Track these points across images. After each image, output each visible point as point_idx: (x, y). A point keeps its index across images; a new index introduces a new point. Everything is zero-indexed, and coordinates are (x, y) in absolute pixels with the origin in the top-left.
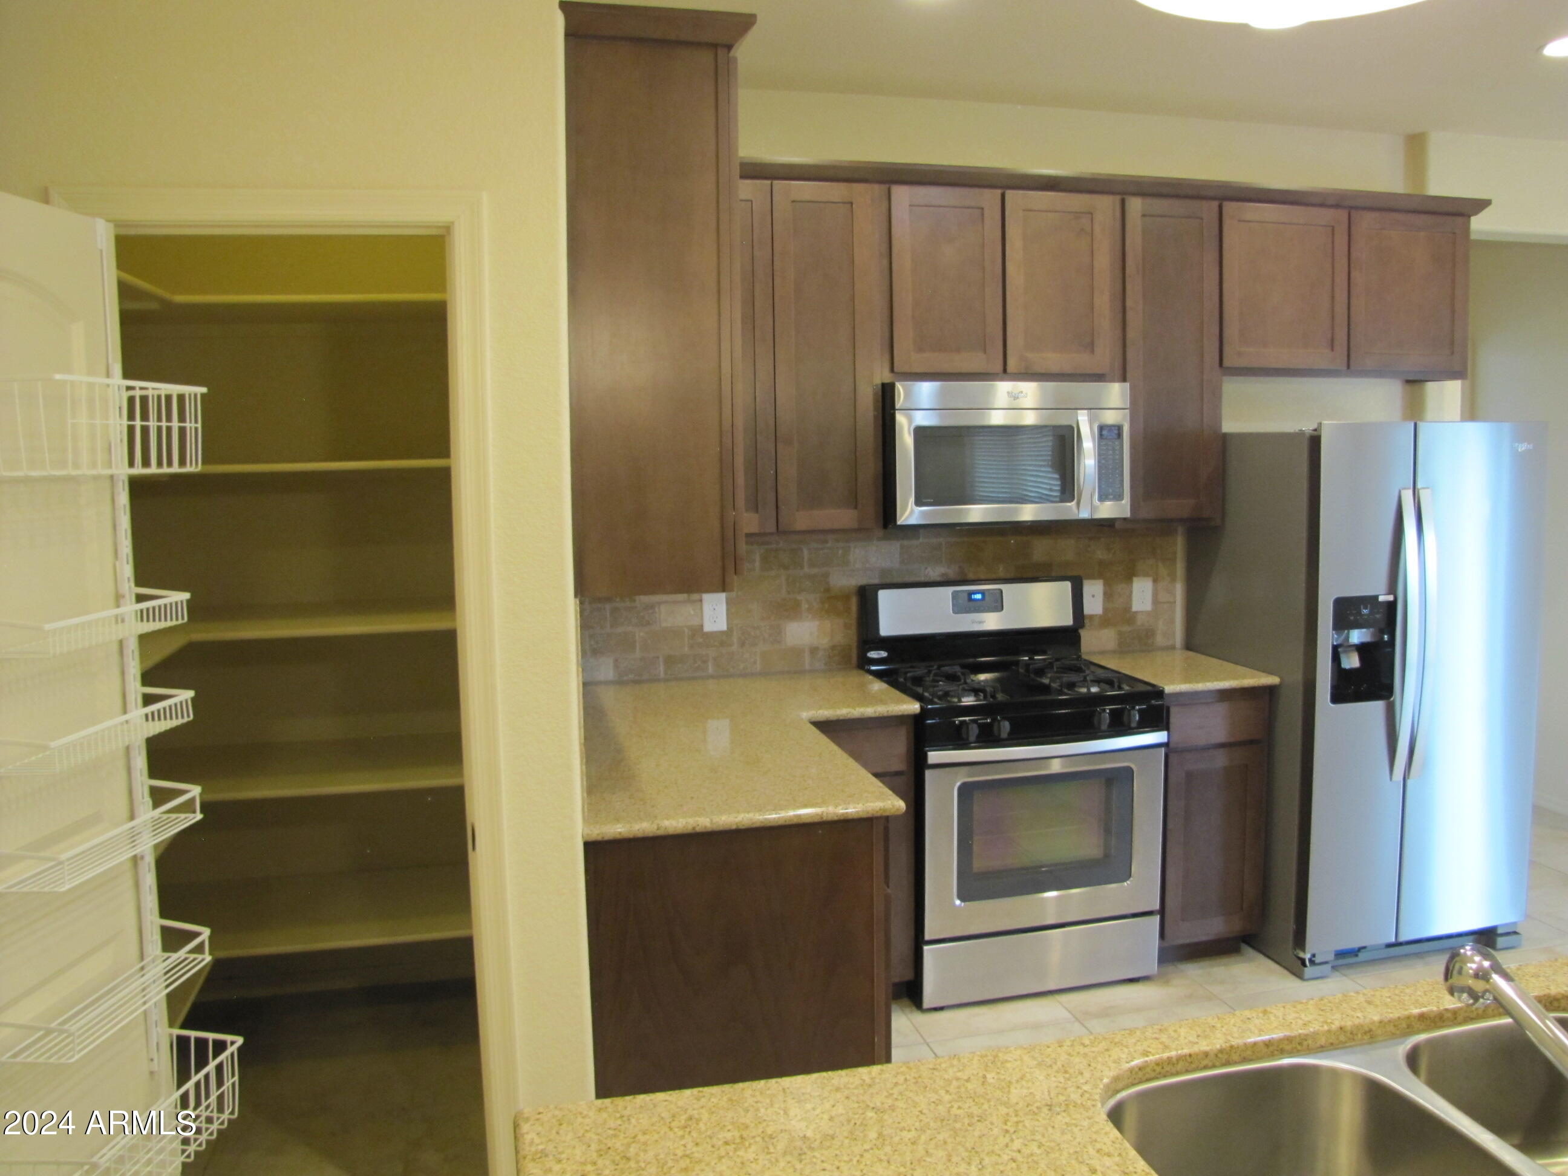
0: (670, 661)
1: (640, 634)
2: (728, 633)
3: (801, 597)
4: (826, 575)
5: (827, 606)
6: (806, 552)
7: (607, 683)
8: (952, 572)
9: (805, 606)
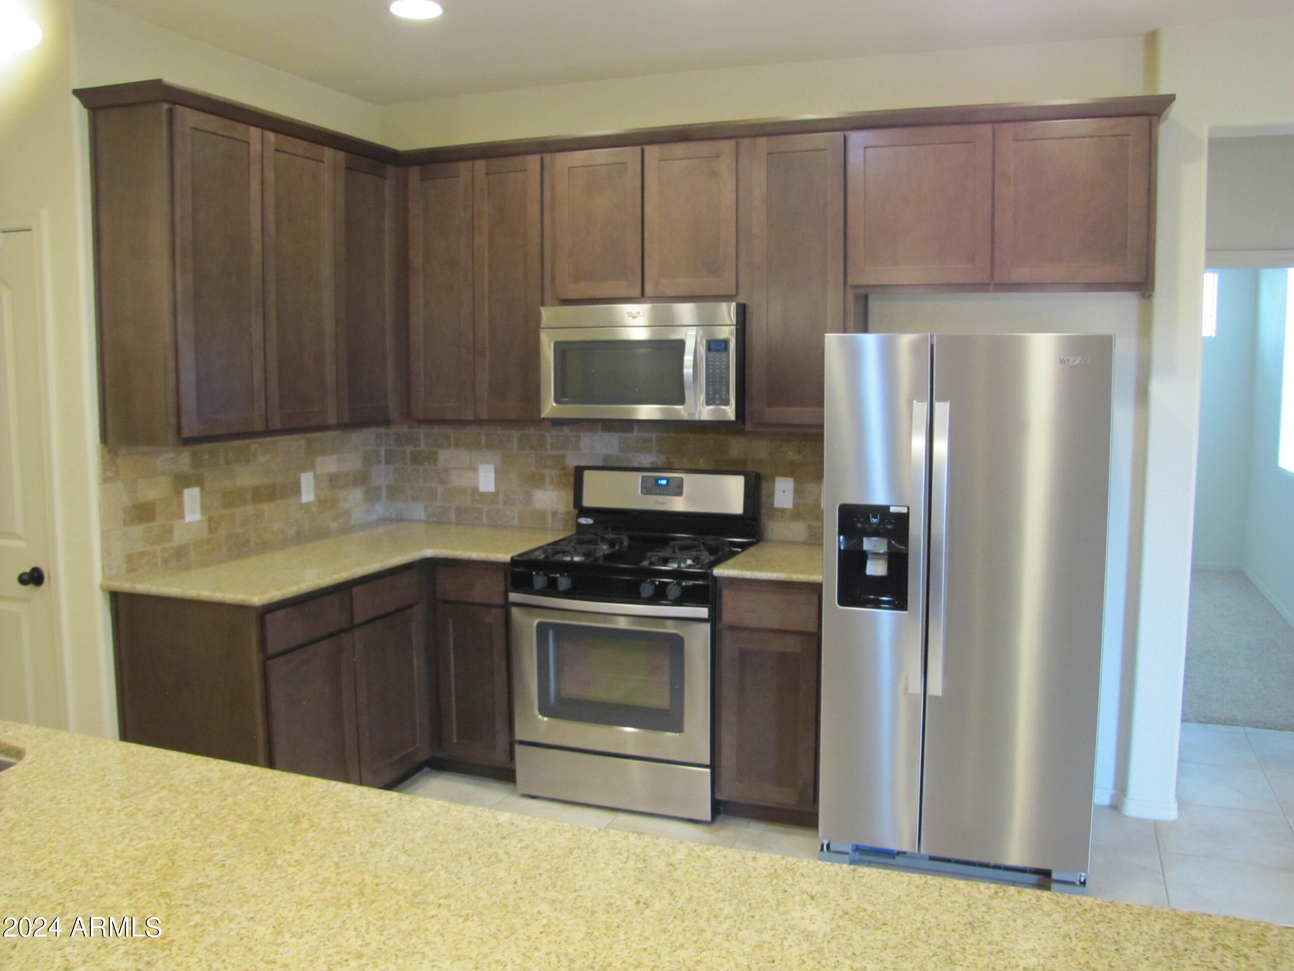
0: (459, 510)
1: (440, 489)
2: (496, 494)
3: (546, 472)
4: (563, 457)
5: (563, 480)
6: (549, 439)
7: (420, 521)
8: (660, 460)
9: (548, 479)
